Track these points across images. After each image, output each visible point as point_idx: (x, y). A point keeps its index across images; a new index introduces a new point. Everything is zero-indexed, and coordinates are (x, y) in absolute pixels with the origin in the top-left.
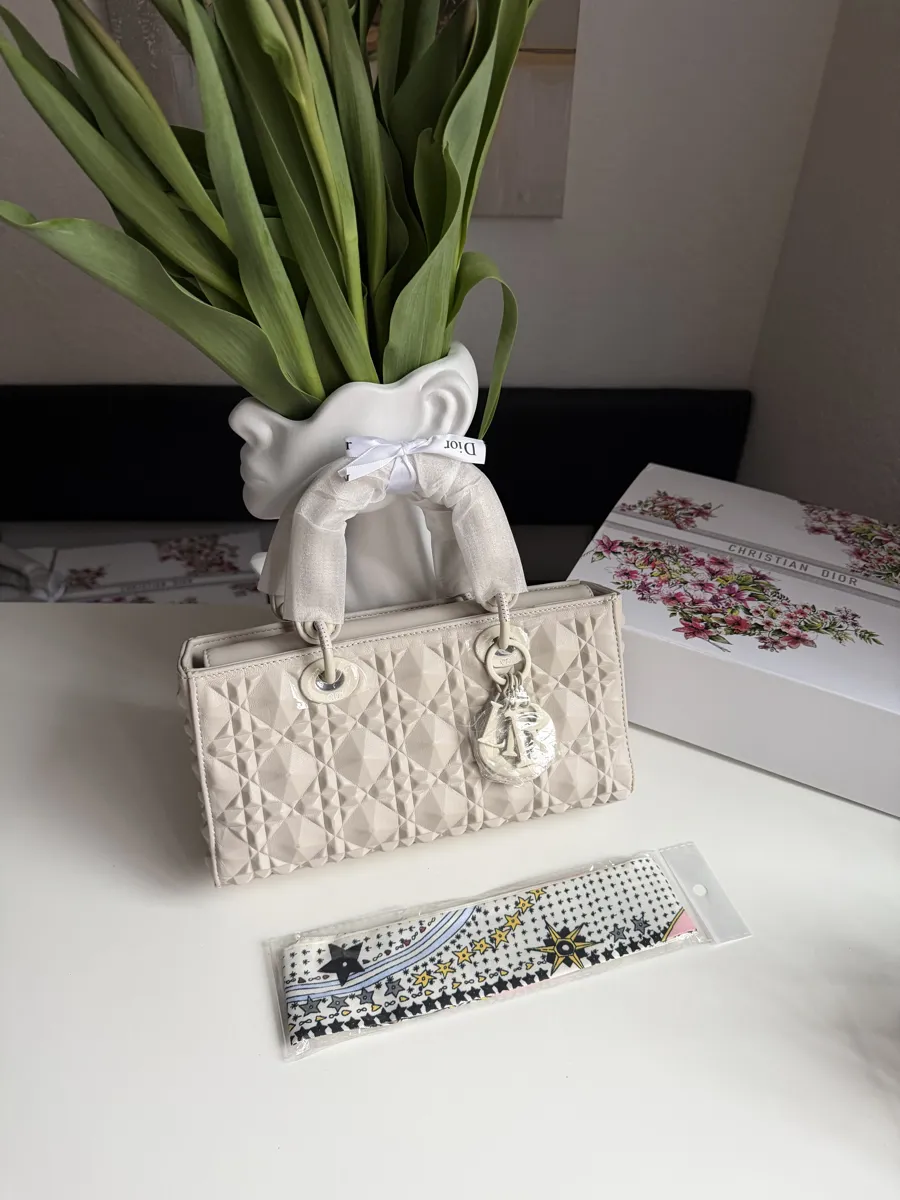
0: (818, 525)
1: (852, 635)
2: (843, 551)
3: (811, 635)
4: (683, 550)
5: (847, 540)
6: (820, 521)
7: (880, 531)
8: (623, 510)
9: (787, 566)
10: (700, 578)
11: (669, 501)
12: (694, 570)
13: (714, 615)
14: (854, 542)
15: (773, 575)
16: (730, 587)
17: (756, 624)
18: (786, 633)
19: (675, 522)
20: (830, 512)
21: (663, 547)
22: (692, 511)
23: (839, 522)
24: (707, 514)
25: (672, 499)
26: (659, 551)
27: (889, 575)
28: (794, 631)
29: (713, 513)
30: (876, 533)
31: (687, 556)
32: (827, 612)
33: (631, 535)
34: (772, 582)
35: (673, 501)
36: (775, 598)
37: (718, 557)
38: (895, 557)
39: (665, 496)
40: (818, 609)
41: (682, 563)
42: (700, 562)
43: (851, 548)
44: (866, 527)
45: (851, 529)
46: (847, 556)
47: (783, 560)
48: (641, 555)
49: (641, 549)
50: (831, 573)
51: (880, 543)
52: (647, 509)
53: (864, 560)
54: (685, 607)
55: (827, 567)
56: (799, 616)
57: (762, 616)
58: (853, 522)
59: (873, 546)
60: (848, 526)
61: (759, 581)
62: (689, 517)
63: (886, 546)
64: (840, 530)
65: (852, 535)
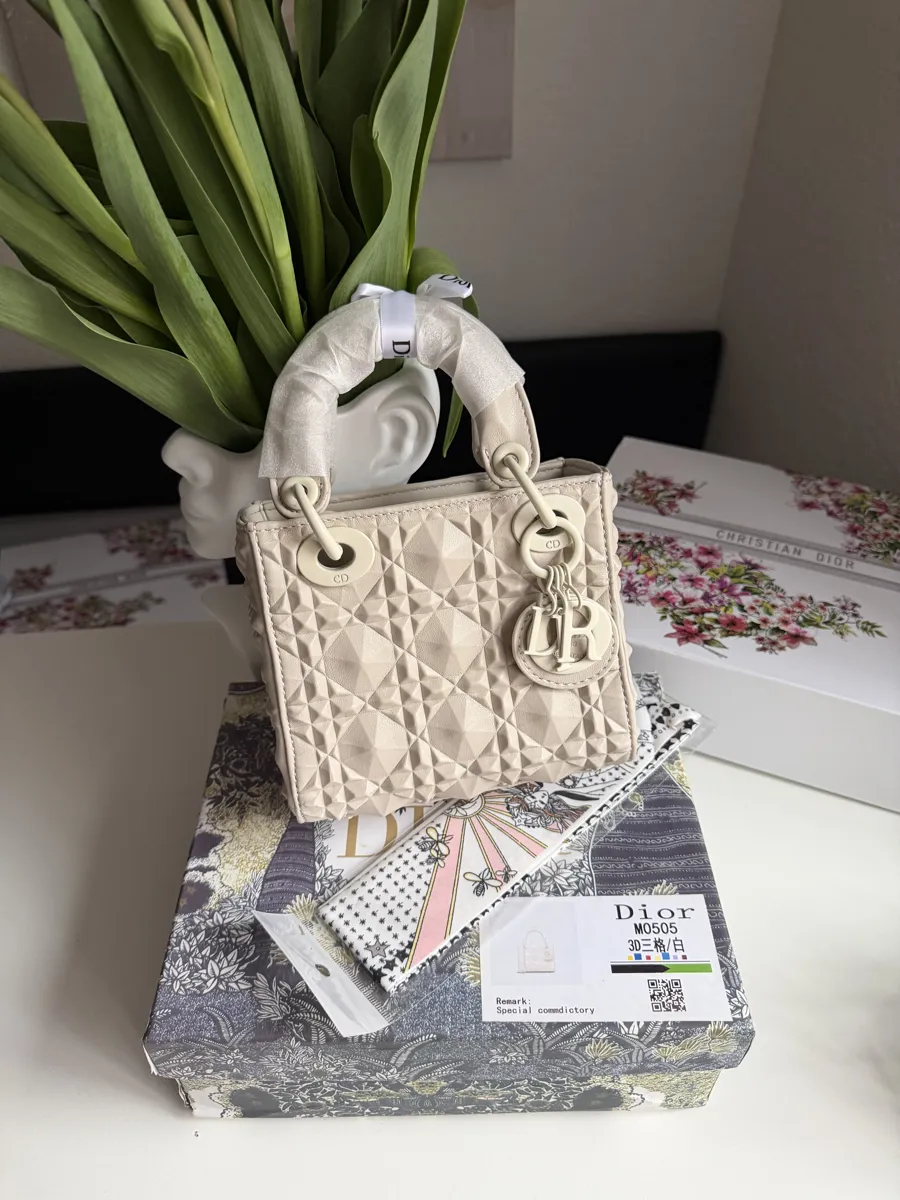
0: (808, 499)
1: (853, 628)
2: (836, 528)
3: (810, 631)
4: (669, 541)
5: (840, 515)
6: (809, 493)
7: (873, 501)
9: (779, 552)
10: (689, 572)
11: (649, 483)
12: (682, 564)
13: (707, 615)
14: (847, 517)
15: (765, 563)
16: (721, 581)
17: (752, 623)
18: (783, 631)
19: (657, 507)
20: (819, 482)
21: (646, 539)
22: (674, 492)
23: (830, 494)
24: (692, 495)
25: (651, 479)
26: (642, 543)
27: (886, 553)
28: (792, 628)
29: (697, 493)
30: (869, 503)
31: (673, 547)
32: (826, 604)
34: (765, 572)
35: (653, 482)
36: (770, 590)
37: (707, 546)
38: (891, 531)
39: (643, 476)
40: (815, 600)
41: (669, 556)
42: (688, 553)
43: (845, 524)
44: (858, 497)
45: (844, 500)
46: (841, 535)
47: (774, 545)
48: (625, 548)
49: (624, 542)
50: (826, 556)
51: (874, 515)
52: (626, 494)
53: (860, 538)
54: (676, 608)
55: (821, 549)
56: (798, 610)
57: (758, 613)
58: (844, 492)
59: (866, 520)
60: (840, 497)
61: (752, 571)
62: (672, 500)
63: (881, 518)
64: (831, 503)
65: (845, 508)
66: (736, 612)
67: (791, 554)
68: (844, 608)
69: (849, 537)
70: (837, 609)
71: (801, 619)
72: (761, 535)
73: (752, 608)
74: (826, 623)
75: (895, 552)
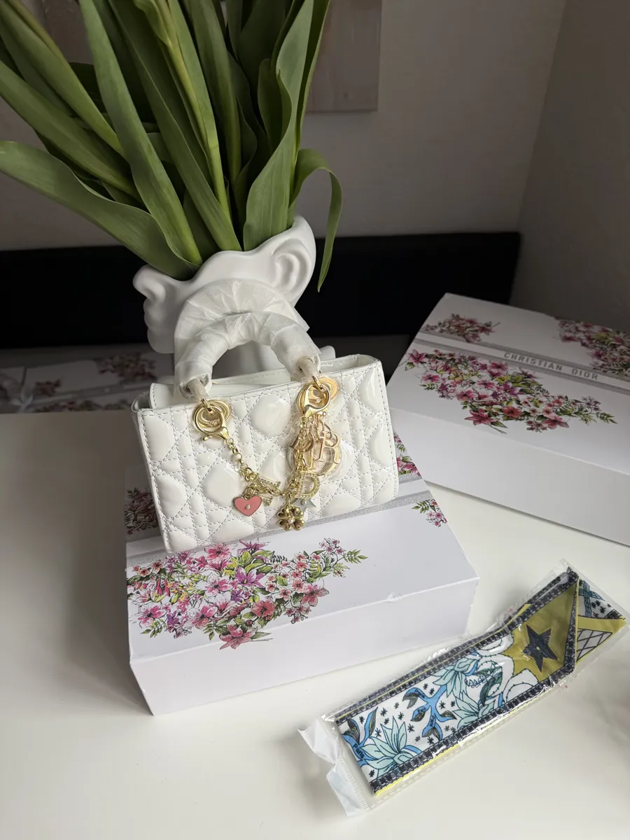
0: (569, 335)
1: (594, 417)
2: (587, 354)
3: (564, 418)
4: (472, 359)
5: (590, 345)
6: (570, 331)
7: (614, 337)
8: (427, 330)
9: (547, 367)
10: (484, 379)
11: (461, 321)
12: (479, 373)
13: (494, 406)
14: (595, 346)
15: (537, 374)
16: (506, 385)
17: (525, 412)
18: (546, 418)
19: (465, 338)
20: (577, 325)
21: (456, 357)
22: (477, 328)
23: (584, 332)
24: (489, 331)
25: (462, 320)
26: (453, 359)
27: (620, 371)
28: (552, 416)
29: (493, 329)
30: (611, 339)
31: (474, 363)
32: (577, 401)
33: (434, 349)
34: (535, 380)
35: (464, 322)
36: (539, 392)
37: (498, 362)
38: (625, 357)
39: (457, 318)
40: (569, 398)
41: (471, 369)
42: (484, 367)
44: (603, 335)
45: (593, 336)
46: (590, 358)
47: (543, 363)
48: (441, 363)
49: (441, 359)
50: (579, 371)
51: (614, 346)
52: (444, 328)
53: (602, 360)
54: (474, 401)
55: (575, 367)
56: (556, 404)
57: (529, 406)
58: (594, 331)
59: (609, 349)
60: (591, 334)
61: (528, 379)
62: (475, 333)
63: (618, 349)
64: (585, 338)
65: (594, 341)
66: (514, 405)
67: (555, 369)
68: (588, 404)
69: (596, 360)
70: (584, 405)
71: (559, 410)
72: (535, 357)
73: (526, 403)
74: (575, 413)
75: (626, 369)
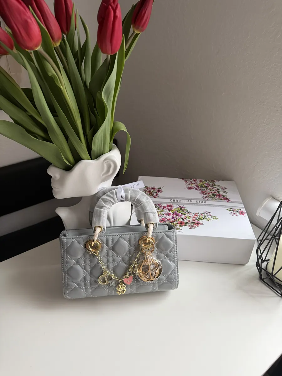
0: (190, 186)
1: (210, 218)
2: (199, 193)
3: (201, 221)
4: (159, 205)
5: (199, 189)
7: (206, 184)
9: (187, 202)
10: (166, 212)
11: (149, 189)
12: (164, 210)
13: (174, 222)
14: (201, 189)
15: (184, 206)
16: (175, 213)
17: (186, 222)
18: (194, 223)
19: (153, 196)
20: (191, 181)
22: (156, 191)
23: (194, 184)
24: (161, 191)
27: (213, 197)
28: (196, 221)
31: (161, 206)
32: (202, 214)
34: (185, 208)
36: (188, 213)
37: (169, 204)
38: (212, 191)
39: (147, 188)
40: (200, 213)
41: (160, 209)
42: (165, 207)
44: (201, 183)
47: (185, 201)
51: (207, 187)
53: (205, 195)
54: (166, 222)
55: (197, 200)
56: (196, 216)
57: (187, 219)
58: (198, 182)
59: (205, 189)
60: (197, 184)
61: (182, 209)
62: (156, 193)
63: (209, 188)
64: (195, 186)
65: (199, 187)
66: (181, 220)
67: (190, 202)
68: (207, 214)
69: (203, 195)
70: (205, 214)
71: (198, 219)
72: (182, 199)
73: (185, 218)
74: (204, 218)
